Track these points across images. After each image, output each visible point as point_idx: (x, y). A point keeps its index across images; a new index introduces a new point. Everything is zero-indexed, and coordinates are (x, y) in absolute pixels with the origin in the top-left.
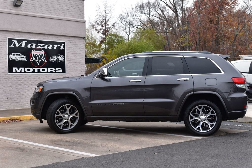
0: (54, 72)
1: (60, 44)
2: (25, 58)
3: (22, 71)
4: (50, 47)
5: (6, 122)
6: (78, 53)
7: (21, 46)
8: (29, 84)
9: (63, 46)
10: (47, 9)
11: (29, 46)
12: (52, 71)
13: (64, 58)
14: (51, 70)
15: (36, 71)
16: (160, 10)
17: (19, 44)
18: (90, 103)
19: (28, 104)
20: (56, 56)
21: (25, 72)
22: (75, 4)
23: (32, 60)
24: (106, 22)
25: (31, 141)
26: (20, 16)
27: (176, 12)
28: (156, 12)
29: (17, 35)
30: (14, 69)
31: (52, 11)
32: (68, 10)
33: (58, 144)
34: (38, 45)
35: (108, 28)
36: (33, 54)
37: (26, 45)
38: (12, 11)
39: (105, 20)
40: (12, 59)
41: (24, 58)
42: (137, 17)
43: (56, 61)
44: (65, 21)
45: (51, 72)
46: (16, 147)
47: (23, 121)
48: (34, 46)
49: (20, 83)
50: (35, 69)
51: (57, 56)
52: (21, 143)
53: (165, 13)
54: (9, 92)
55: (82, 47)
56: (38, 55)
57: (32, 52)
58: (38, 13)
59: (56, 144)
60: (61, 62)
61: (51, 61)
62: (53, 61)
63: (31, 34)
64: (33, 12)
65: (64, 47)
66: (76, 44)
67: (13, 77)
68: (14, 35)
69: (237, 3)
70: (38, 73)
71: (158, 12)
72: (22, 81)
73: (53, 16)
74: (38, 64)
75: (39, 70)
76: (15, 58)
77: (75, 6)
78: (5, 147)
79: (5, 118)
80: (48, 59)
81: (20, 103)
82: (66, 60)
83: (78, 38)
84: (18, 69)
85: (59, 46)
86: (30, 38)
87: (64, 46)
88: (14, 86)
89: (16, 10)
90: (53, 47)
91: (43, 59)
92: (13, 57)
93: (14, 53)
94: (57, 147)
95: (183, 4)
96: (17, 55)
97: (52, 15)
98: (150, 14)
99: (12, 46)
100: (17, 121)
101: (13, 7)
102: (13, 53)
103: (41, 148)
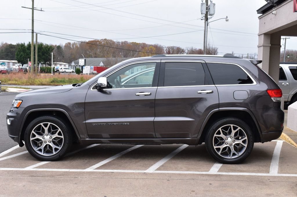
18: (85, 122)
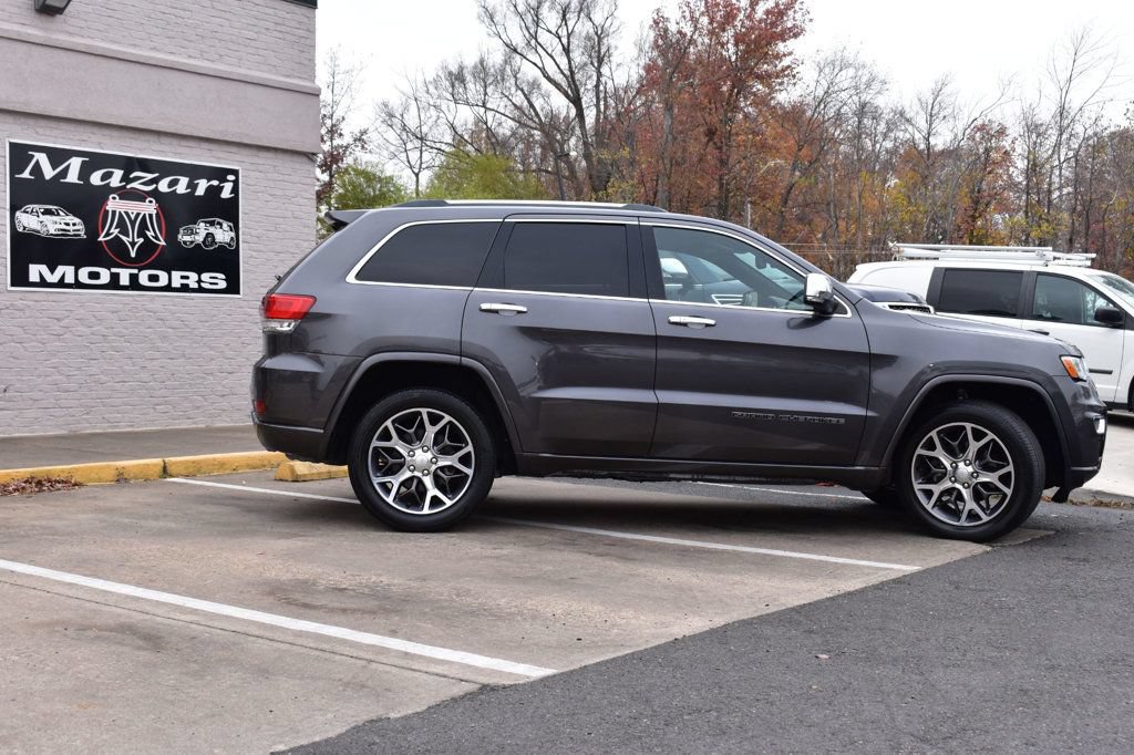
0: (196, 286)
1: (221, 174)
2: (81, 227)
3: (66, 281)
4: (182, 188)
5: (15, 490)
6: (289, 214)
7: (65, 178)
8: (93, 334)
9: (231, 184)
10: (170, 34)
11: (96, 179)
12: (187, 285)
13: (233, 234)
14: (182, 277)
15: (124, 280)
16: (519, 92)
17: (54, 169)
19: (88, 413)
20: (202, 225)
21: (78, 285)
22: (280, 21)
23: (108, 234)
24: (333, 126)
25: (167, 586)
26: (62, 53)
27: (576, 101)
28: (505, 99)
29: (48, 133)
30: (35, 271)
31: (191, 41)
32: (253, 43)
33: (306, 606)
34: (131, 176)
35: (342, 147)
36: (114, 212)
37: (85, 172)
38: (31, 31)
39: (331, 117)
40: (25, 228)
41: (76, 228)
42: (442, 115)
43: (204, 242)
44: (242, 85)
45: (185, 288)
46: (111, 622)
47: (88, 489)
48: (115, 181)
49: (56, 328)
50: (118, 274)
51: (205, 222)
52: (127, 597)
53: (538, 103)
54: (12, 366)
55: (306, 191)
56: (133, 217)
57: (109, 203)
58: (135, 45)
59: (296, 605)
60: (222, 248)
61: (185, 242)
62: (192, 242)
63: (106, 132)
64: (114, 42)
65: (235, 190)
66: (281, 177)
67: (30, 303)
68: (37, 132)
69: (794, 76)
70: (133, 289)
71: (514, 101)
72: (67, 321)
73: (192, 61)
74: (133, 255)
75: (134, 278)
76: (38, 227)
77: (279, 28)
78: (56, 623)
79: (8, 475)
80: (171, 235)
81: (58, 412)
82: (244, 242)
83: (287, 158)
84: (52, 271)
85: (215, 183)
86: (100, 145)
87: (236, 183)
88: (33, 341)
89: (46, 30)
90: (192, 186)
91: (150, 234)
92: (30, 221)
93: (36, 207)
94: (310, 619)
95: (599, 75)
96: (47, 212)
97: (190, 56)
98: (488, 106)
99: (26, 175)
100: (60, 485)
101: (33, 14)
102: (31, 206)
103: (243, 632)
